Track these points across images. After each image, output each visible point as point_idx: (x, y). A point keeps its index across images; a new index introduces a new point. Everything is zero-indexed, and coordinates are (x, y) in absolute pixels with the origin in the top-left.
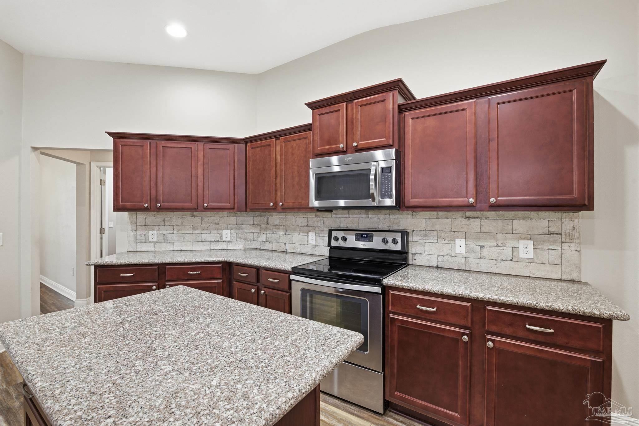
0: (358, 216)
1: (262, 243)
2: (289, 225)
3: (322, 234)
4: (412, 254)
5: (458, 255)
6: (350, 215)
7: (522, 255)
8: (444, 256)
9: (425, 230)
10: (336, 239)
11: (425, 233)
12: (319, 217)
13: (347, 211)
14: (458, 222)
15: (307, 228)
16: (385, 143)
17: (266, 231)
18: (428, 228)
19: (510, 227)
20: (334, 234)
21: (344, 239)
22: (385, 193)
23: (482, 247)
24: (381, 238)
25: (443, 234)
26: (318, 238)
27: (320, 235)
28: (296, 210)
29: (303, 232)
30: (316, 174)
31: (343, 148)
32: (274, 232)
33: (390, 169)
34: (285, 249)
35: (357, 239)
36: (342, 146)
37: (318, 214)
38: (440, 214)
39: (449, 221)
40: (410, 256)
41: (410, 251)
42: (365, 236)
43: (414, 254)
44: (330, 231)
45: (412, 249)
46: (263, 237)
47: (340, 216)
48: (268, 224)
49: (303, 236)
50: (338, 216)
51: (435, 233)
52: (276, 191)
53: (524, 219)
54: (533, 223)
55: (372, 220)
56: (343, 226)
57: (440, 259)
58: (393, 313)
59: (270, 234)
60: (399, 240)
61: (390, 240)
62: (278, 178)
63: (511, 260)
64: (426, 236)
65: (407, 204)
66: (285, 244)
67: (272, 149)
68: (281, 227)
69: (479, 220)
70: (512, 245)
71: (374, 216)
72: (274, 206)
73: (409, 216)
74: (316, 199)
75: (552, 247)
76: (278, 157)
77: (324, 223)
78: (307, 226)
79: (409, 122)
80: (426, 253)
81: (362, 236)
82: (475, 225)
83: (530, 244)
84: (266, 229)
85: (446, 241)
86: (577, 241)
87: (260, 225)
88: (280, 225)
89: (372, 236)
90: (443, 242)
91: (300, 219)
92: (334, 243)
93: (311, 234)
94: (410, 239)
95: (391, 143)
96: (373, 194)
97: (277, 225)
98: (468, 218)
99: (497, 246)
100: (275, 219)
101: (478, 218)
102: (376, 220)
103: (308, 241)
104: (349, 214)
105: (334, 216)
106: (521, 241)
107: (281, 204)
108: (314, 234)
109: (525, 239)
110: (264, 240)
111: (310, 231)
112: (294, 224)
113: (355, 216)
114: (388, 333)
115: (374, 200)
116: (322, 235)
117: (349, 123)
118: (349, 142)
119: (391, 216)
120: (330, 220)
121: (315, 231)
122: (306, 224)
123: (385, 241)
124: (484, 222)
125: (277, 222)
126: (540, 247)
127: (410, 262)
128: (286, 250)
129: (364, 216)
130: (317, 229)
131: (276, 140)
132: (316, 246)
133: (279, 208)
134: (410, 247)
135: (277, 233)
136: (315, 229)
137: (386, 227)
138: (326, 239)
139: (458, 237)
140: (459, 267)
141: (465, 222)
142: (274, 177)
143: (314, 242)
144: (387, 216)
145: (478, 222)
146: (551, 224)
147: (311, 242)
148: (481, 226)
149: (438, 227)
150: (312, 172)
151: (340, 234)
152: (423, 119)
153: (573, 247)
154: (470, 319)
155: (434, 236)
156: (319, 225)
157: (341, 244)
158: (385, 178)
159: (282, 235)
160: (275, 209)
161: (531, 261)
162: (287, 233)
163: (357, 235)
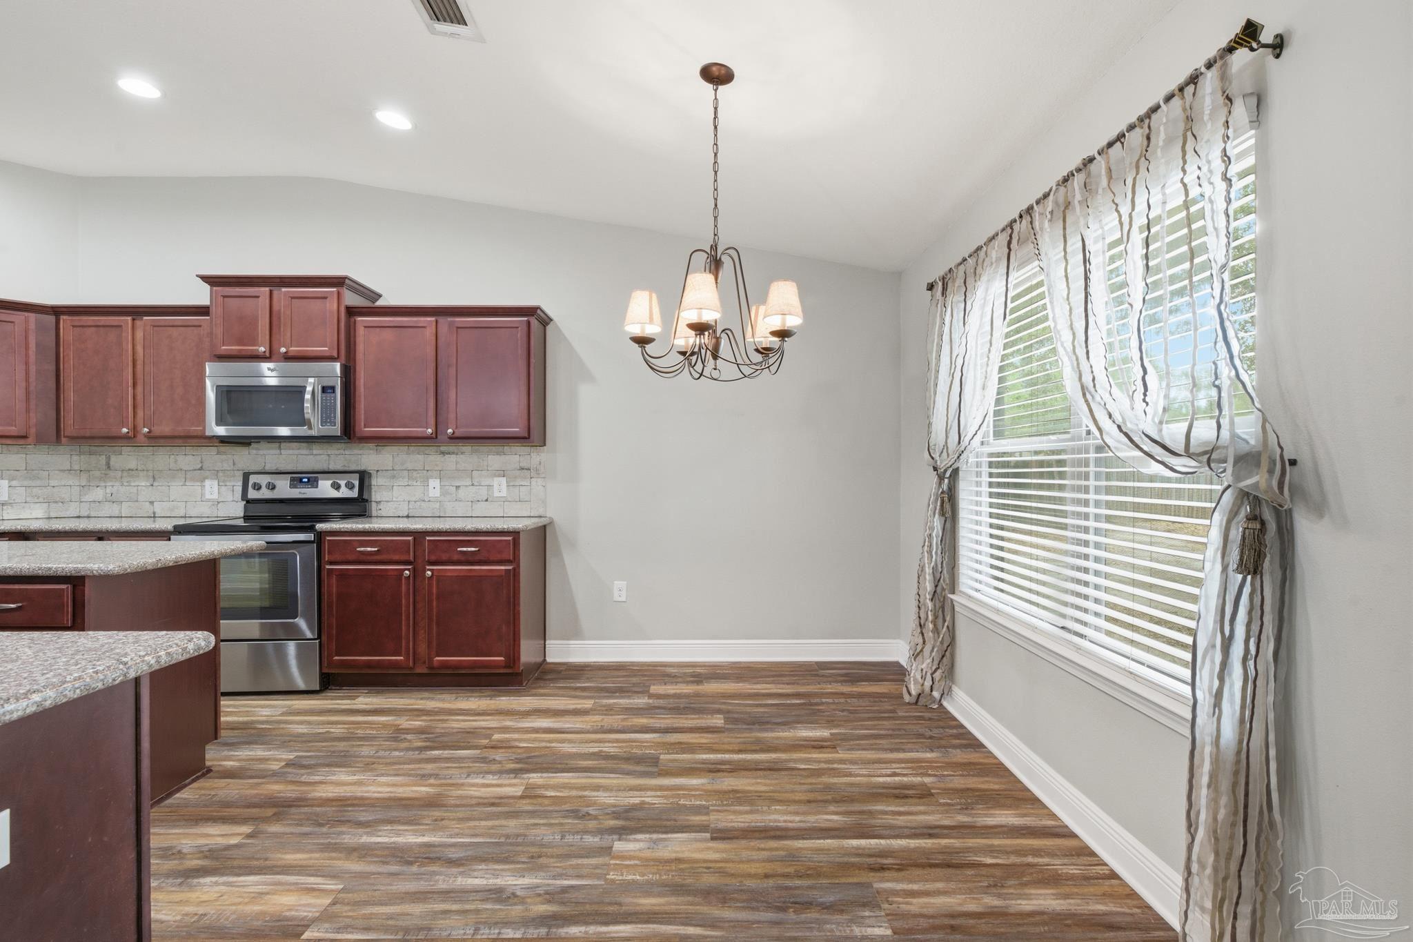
0: (296, 452)
1: (92, 505)
2: (161, 469)
3: (230, 481)
4: (377, 502)
5: (431, 499)
6: (282, 451)
7: (496, 494)
8: (415, 502)
9: (393, 470)
10: (257, 487)
11: (393, 474)
12: (225, 453)
13: (277, 445)
14: (432, 458)
15: (201, 473)
16: (328, 354)
17: (105, 482)
18: (397, 467)
19: (485, 463)
20: (253, 479)
21: (272, 487)
22: (326, 419)
23: (457, 487)
24: (330, 482)
25: (415, 474)
26: (223, 488)
27: (228, 484)
28: (179, 442)
29: (193, 479)
30: (217, 386)
31: (265, 352)
32: (125, 484)
33: (333, 388)
34: (152, 511)
35: (292, 486)
36: (262, 349)
37: (223, 448)
38: (412, 448)
39: (421, 457)
40: (374, 505)
41: (373, 500)
42: (306, 480)
43: (378, 503)
44: (246, 477)
45: (376, 495)
46: (98, 494)
47: (265, 452)
48: (109, 467)
49: (194, 488)
50: (261, 452)
51: (406, 473)
52: (135, 407)
53: (498, 454)
54: (507, 457)
55: (318, 457)
56: (270, 467)
57: (411, 507)
58: (331, 563)
59: (114, 487)
60: (356, 483)
61: (343, 483)
62: (139, 389)
63: (487, 500)
64: (394, 477)
65: (358, 434)
66: (152, 503)
67: (124, 334)
68: (141, 474)
69: (454, 456)
70: (487, 483)
71: (321, 452)
72: (131, 434)
73: (371, 452)
74: (218, 424)
75: (522, 483)
76: (140, 349)
77: (234, 464)
78: (201, 469)
79: (361, 331)
80: (394, 499)
81: (301, 480)
82: (450, 462)
83: (504, 480)
84: (105, 477)
85: (418, 483)
86: (543, 476)
87: (89, 471)
88: (139, 468)
89: (316, 480)
90: (415, 484)
91: (187, 459)
92: (252, 494)
93: (208, 483)
94: (374, 482)
95: (336, 356)
96: (309, 420)
97: (132, 470)
98: (443, 453)
99: (473, 485)
100: (126, 458)
101: (453, 453)
102: (325, 457)
103: (203, 495)
104: (280, 448)
105: (254, 452)
106: (495, 479)
107: (146, 430)
108: (216, 483)
109: (499, 476)
110: (100, 498)
111: (206, 478)
112: (172, 466)
113: (291, 452)
114: (325, 589)
115: (310, 428)
116: (232, 484)
117: (274, 319)
118: (275, 346)
119: (347, 452)
120: (245, 458)
121: (217, 478)
122: (199, 466)
123: (336, 486)
124: (461, 458)
125: (132, 464)
126: (512, 484)
127: (374, 513)
128: (154, 513)
129: (305, 452)
130: (221, 474)
131: (134, 320)
132: (218, 502)
133: (140, 438)
134: (373, 493)
135: (133, 484)
136: (216, 474)
137: (339, 467)
138: (239, 489)
139: (432, 477)
140: (433, 513)
141: (439, 458)
142: (130, 382)
143: (215, 496)
144: (342, 451)
145: (453, 458)
146: (522, 459)
147: (208, 496)
148: (457, 463)
149: (409, 465)
150: (211, 382)
151: (263, 480)
152: (378, 329)
153: (540, 481)
154: (412, 554)
155: (403, 478)
156: (226, 466)
157: (265, 494)
158: (326, 400)
159: (144, 488)
160: (130, 439)
161: (505, 500)
162: (155, 484)
163: (292, 480)
